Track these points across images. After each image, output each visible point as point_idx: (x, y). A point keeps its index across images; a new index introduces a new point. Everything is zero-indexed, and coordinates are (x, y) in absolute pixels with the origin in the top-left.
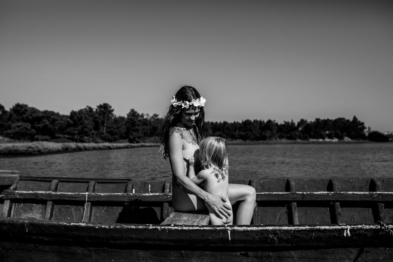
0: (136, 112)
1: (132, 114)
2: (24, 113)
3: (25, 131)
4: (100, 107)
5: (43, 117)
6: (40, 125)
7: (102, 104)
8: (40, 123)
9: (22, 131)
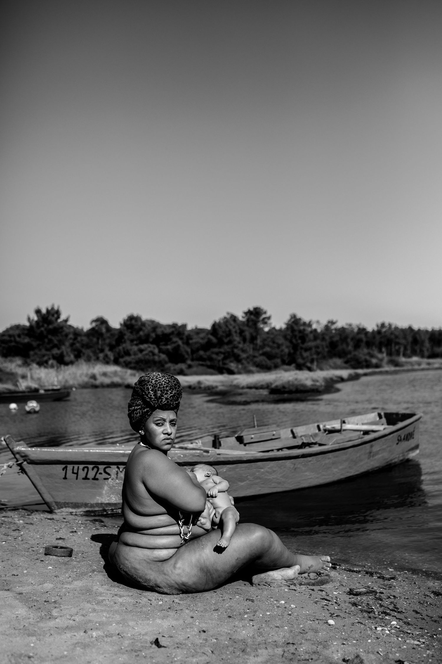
0: (300, 319)
1: (293, 322)
2: (141, 329)
3: (152, 358)
4: (249, 313)
5: (172, 333)
6: (169, 347)
7: (252, 309)
8: (169, 343)
9: (147, 357)
